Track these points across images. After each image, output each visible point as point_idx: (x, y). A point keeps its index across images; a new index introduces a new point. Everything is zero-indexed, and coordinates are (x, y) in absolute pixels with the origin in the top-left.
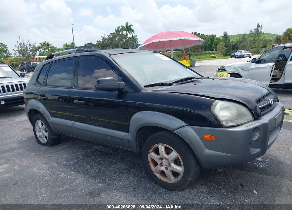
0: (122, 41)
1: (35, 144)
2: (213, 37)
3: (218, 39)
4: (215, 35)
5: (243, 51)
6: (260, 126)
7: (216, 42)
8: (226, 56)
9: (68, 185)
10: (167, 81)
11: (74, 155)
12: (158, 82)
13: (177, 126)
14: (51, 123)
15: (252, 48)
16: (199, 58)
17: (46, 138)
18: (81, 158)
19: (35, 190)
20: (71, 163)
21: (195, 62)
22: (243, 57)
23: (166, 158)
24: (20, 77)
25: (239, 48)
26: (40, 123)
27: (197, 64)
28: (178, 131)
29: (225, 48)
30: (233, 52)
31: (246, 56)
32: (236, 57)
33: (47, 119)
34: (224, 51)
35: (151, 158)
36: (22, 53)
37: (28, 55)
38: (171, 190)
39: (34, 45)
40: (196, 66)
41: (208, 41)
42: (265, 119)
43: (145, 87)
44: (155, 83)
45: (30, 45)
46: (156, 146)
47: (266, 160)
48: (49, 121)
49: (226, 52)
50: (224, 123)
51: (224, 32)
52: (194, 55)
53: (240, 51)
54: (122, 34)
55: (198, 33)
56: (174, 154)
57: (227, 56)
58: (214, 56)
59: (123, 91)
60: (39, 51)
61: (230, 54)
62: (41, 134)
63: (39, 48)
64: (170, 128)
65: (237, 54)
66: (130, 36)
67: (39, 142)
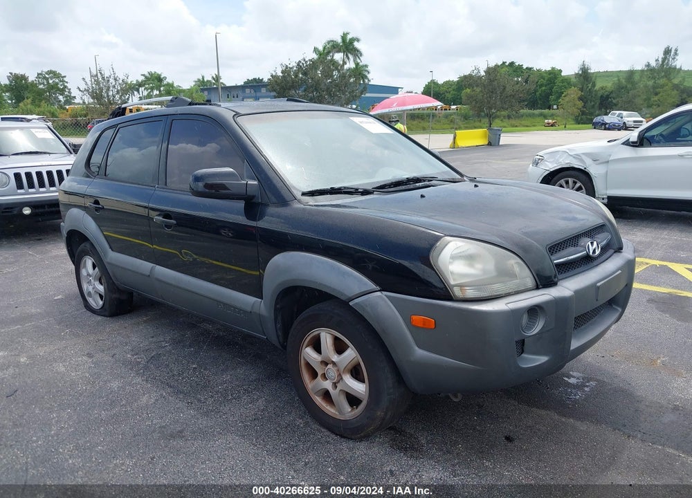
0: (332, 76)
1: (78, 310)
2: (554, 75)
3: (567, 82)
4: (561, 71)
5: (625, 113)
6: (547, 303)
7: (561, 87)
8: (582, 123)
9: (121, 406)
10: (360, 185)
11: (154, 339)
12: (337, 186)
13: (357, 291)
14: (109, 263)
15: (649, 106)
16: (516, 126)
17: (101, 297)
18: (168, 348)
19: (48, 411)
20: (142, 359)
21: (500, 135)
22: (625, 127)
23: (334, 363)
24: (71, 153)
25: (616, 105)
26: (89, 262)
27: (505, 139)
28: (356, 303)
29: (580, 104)
30: (599, 115)
31: (632, 124)
32: (607, 126)
33: (102, 254)
34: (577, 112)
35: (304, 358)
36: (97, 95)
37: (110, 102)
38: (342, 436)
39: (126, 78)
40: (500, 144)
41: (541, 86)
42: (567, 288)
43: (304, 194)
44: (328, 187)
45: (115, 80)
46: (315, 332)
47: (587, 384)
48: (106, 260)
49: (583, 113)
50: (457, 292)
51: (581, 63)
52: (504, 117)
53: (618, 112)
54: (332, 61)
55: (517, 64)
56: (351, 354)
57: (584, 123)
58: (550, 121)
59: (254, 201)
60: (139, 92)
61: (592, 120)
62: (90, 288)
63: (140, 85)
64: (343, 294)
65: (608, 119)
66: (350, 65)
67: (88, 306)
